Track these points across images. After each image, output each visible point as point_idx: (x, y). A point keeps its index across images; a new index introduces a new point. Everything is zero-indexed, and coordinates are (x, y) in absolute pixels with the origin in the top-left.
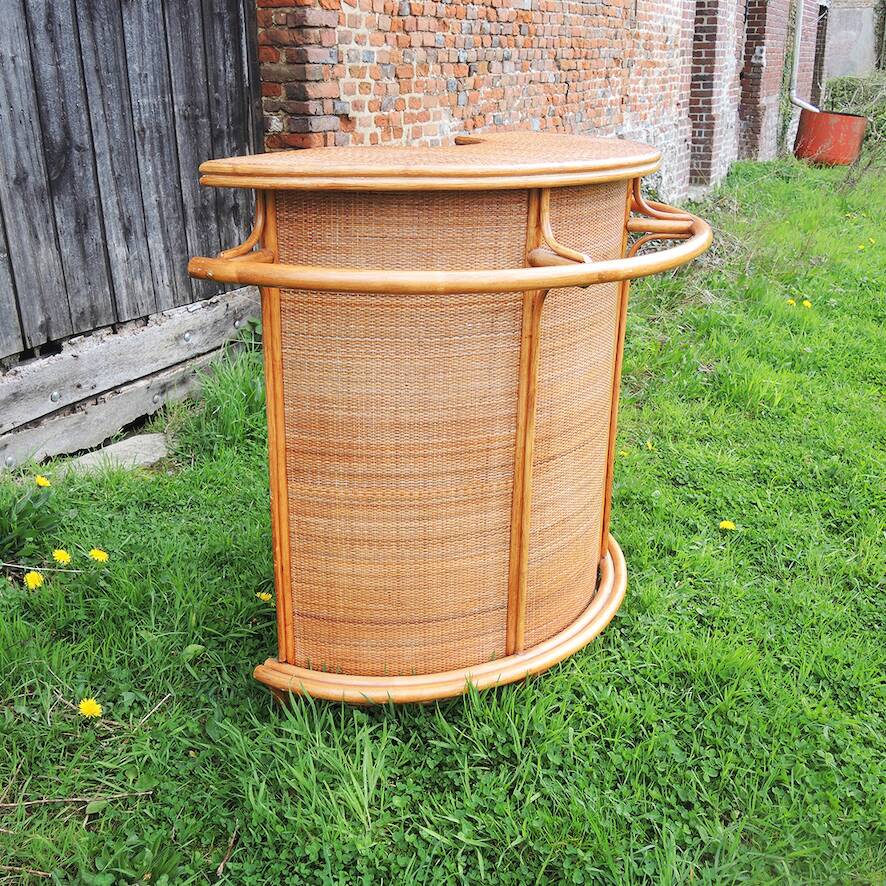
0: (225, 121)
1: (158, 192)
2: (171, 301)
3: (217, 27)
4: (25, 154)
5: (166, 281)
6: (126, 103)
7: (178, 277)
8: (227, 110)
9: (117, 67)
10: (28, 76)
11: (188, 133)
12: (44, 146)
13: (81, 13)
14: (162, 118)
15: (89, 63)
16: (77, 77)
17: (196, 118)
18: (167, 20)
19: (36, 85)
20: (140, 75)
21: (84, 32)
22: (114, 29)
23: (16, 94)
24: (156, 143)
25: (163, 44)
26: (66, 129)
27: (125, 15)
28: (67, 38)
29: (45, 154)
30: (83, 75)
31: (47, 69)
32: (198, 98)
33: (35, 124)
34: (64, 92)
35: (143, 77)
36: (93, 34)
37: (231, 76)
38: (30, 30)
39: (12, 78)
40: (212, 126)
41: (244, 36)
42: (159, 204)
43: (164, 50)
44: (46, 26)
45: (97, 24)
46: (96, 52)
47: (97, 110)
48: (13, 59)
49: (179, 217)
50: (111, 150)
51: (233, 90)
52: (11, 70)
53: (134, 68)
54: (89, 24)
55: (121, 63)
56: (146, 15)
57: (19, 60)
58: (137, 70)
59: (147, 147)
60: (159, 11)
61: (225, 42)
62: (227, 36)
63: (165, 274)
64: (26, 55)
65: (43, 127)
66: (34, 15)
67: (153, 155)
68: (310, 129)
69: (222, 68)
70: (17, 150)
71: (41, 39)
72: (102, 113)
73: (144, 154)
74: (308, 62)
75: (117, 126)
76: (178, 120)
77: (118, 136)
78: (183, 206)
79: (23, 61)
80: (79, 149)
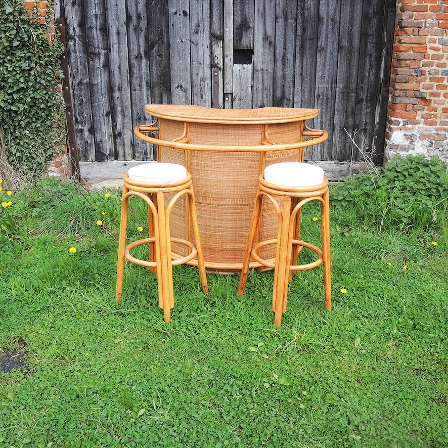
0: (365, 95)
1: (322, 118)
2: (320, 158)
3: (367, 59)
4: (265, 99)
5: (319, 150)
6: (313, 86)
7: (326, 150)
8: (368, 91)
9: (311, 74)
10: (272, 75)
11: (343, 98)
12: (273, 97)
13: (298, 55)
14: (330, 92)
15: (298, 71)
16: (291, 76)
17: (348, 93)
18: (339, 57)
19: (274, 78)
20: (322, 76)
21: (298, 61)
22: (312, 60)
23: (266, 81)
24: (324, 101)
25: (335, 65)
26: (283, 93)
27: (318, 55)
28: (290, 64)
29: (273, 100)
30: (294, 76)
31: (279, 73)
32: (351, 86)
33: (271, 90)
34: (285, 80)
35: (323, 77)
36: (302, 62)
37: (372, 78)
38: (275, 61)
39: (265, 76)
40: (357, 97)
41: (383, 62)
42: (321, 123)
43: (335, 68)
44: (282, 60)
45: (305, 59)
46: (302, 68)
47: (298, 87)
48: (267, 70)
49: (330, 129)
50: (302, 101)
51: (373, 84)
52: (265, 73)
53: (319, 74)
54: (300, 59)
55: (313, 72)
56: (328, 55)
57: (269, 70)
58: (321, 75)
59: (320, 102)
60: (335, 54)
61: (371, 65)
62: (373, 63)
63: (319, 148)
64: (272, 69)
65: (274, 92)
66: (278, 56)
67: (322, 104)
68: (395, 102)
69: (367, 75)
70: (263, 98)
71: (279, 64)
72: (300, 88)
73: (318, 104)
74: (398, 75)
75: (306, 93)
76: (337, 93)
77: (306, 97)
78: (334, 125)
79: (271, 71)
80: (287, 99)
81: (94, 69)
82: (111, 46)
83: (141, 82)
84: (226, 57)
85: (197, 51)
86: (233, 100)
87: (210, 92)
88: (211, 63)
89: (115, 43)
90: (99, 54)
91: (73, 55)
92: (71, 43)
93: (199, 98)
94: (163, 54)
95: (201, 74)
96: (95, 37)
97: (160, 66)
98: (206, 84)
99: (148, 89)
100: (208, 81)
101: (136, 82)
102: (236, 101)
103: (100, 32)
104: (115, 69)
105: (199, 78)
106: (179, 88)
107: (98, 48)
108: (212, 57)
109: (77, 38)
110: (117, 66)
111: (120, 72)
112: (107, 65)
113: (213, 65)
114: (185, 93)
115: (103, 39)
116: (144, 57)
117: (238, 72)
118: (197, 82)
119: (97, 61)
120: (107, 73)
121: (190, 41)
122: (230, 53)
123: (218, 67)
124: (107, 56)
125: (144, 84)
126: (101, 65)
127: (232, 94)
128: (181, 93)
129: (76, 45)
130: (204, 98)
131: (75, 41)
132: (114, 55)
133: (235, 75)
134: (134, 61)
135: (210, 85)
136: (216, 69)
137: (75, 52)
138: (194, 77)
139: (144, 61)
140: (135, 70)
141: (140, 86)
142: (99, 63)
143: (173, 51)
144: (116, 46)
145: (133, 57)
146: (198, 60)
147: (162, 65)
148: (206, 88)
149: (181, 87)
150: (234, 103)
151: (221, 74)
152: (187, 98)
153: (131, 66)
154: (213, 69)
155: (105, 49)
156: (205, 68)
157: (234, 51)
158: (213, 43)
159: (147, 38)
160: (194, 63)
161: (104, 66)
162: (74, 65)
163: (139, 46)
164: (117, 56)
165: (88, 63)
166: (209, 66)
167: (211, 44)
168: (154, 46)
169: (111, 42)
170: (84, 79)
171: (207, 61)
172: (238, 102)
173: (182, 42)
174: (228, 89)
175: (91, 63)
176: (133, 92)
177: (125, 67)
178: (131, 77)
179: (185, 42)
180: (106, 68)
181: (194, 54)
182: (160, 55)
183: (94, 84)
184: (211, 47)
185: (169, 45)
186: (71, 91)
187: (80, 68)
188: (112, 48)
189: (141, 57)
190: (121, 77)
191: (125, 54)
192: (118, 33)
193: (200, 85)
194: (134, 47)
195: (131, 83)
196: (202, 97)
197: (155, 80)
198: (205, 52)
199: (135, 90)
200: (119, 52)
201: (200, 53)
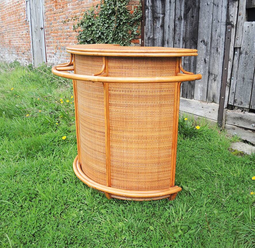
81: (156, 28)
82: (166, 11)
83: (180, 37)
84: (240, 15)
85: (217, 12)
86: (240, 53)
87: (223, 46)
88: (227, 20)
89: (168, 9)
90: (159, 17)
91: (147, 19)
92: (147, 11)
93: (215, 51)
94: (195, 15)
95: (218, 31)
96: (158, 6)
97: (192, 24)
98: (221, 39)
99: (183, 43)
100: (223, 37)
101: (177, 38)
102: (243, 54)
103: (161, 2)
104: (166, 28)
105: (217, 34)
106: (203, 42)
107: (159, 13)
108: (228, 16)
109: (149, 8)
110: (168, 26)
111: (169, 31)
112: (162, 26)
113: (228, 23)
114: (206, 47)
115: (162, 7)
116: (183, 19)
117: (247, 29)
118: (215, 37)
119: (158, 23)
120: (162, 31)
121: (213, 4)
122: (243, 12)
123: (231, 24)
124: (163, 19)
125: (181, 39)
126: (160, 26)
127: (240, 48)
128: (204, 47)
129: (148, 13)
130: (219, 51)
131: (149, 9)
132: (167, 18)
133: (244, 31)
134: (177, 22)
135: (224, 40)
136: (230, 26)
137: (148, 18)
138: (214, 33)
139: (183, 21)
140: (177, 29)
141: (179, 40)
142: (158, 24)
143: (201, 13)
144: (168, 11)
145: (177, 19)
146: (217, 19)
147: (193, 25)
148: (221, 43)
149: (204, 42)
150: (241, 56)
151: (233, 30)
152: (207, 51)
153: (175, 26)
154: (228, 26)
155: (163, 14)
156: (222, 26)
157: (247, 9)
158: (230, 4)
159: (186, 4)
160: (214, 22)
161: (161, 26)
162: (147, 26)
163: (181, 10)
164: (168, 19)
165: (154, 25)
166: (225, 24)
167: (228, 5)
168: (190, 9)
169: (166, 8)
170: (151, 35)
171: (224, 19)
172: (245, 55)
173: (208, 5)
174: (238, 43)
175: (155, 24)
176: (175, 45)
177: (172, 27)
178: (175, 33)
179: (210, 5)
180: (162, 27)
181: (215, 14)
182: (193, 17)
183: (155, 39)
184: (228, 7)
185: (199, 8)
186: (145, 43)
187: (150, 27)
188: (166, 13)
189: (182, 18)
190: (169, 34)
191: (173, 17)
192: (170, 2)
193: (217, 40)
194: (178, 11)
195: (174, 38)
196: (217, 50)
197: (188, 36)
198: (223, 12)
199: (176, 44)
200: (170, 16)
201: (220, 13)
